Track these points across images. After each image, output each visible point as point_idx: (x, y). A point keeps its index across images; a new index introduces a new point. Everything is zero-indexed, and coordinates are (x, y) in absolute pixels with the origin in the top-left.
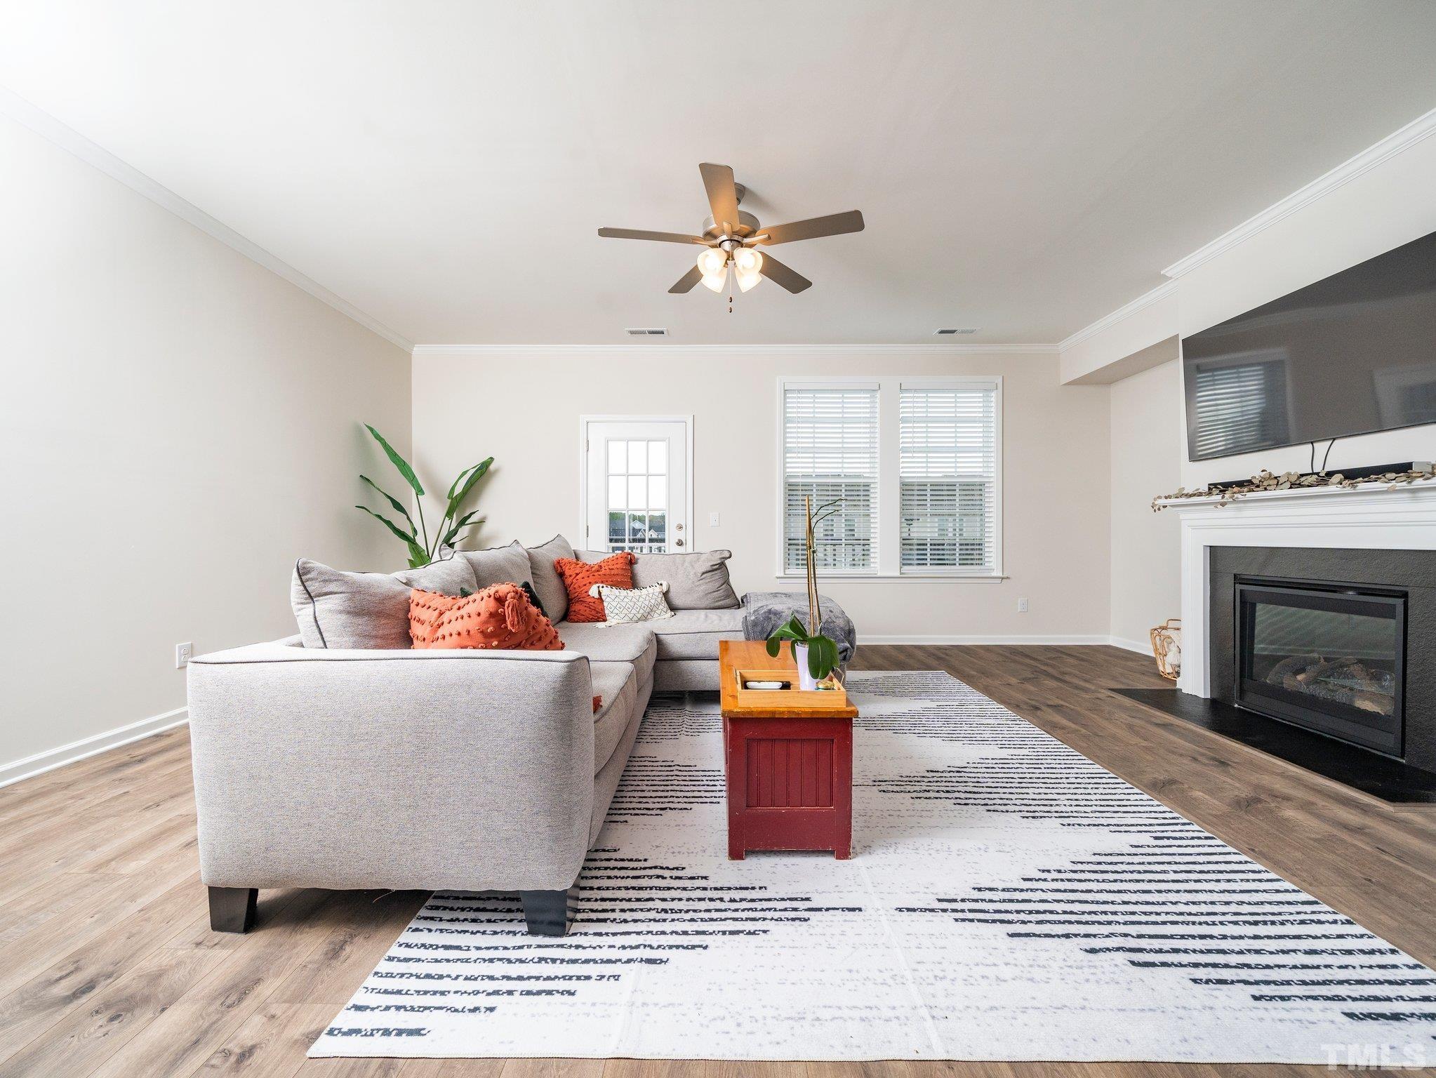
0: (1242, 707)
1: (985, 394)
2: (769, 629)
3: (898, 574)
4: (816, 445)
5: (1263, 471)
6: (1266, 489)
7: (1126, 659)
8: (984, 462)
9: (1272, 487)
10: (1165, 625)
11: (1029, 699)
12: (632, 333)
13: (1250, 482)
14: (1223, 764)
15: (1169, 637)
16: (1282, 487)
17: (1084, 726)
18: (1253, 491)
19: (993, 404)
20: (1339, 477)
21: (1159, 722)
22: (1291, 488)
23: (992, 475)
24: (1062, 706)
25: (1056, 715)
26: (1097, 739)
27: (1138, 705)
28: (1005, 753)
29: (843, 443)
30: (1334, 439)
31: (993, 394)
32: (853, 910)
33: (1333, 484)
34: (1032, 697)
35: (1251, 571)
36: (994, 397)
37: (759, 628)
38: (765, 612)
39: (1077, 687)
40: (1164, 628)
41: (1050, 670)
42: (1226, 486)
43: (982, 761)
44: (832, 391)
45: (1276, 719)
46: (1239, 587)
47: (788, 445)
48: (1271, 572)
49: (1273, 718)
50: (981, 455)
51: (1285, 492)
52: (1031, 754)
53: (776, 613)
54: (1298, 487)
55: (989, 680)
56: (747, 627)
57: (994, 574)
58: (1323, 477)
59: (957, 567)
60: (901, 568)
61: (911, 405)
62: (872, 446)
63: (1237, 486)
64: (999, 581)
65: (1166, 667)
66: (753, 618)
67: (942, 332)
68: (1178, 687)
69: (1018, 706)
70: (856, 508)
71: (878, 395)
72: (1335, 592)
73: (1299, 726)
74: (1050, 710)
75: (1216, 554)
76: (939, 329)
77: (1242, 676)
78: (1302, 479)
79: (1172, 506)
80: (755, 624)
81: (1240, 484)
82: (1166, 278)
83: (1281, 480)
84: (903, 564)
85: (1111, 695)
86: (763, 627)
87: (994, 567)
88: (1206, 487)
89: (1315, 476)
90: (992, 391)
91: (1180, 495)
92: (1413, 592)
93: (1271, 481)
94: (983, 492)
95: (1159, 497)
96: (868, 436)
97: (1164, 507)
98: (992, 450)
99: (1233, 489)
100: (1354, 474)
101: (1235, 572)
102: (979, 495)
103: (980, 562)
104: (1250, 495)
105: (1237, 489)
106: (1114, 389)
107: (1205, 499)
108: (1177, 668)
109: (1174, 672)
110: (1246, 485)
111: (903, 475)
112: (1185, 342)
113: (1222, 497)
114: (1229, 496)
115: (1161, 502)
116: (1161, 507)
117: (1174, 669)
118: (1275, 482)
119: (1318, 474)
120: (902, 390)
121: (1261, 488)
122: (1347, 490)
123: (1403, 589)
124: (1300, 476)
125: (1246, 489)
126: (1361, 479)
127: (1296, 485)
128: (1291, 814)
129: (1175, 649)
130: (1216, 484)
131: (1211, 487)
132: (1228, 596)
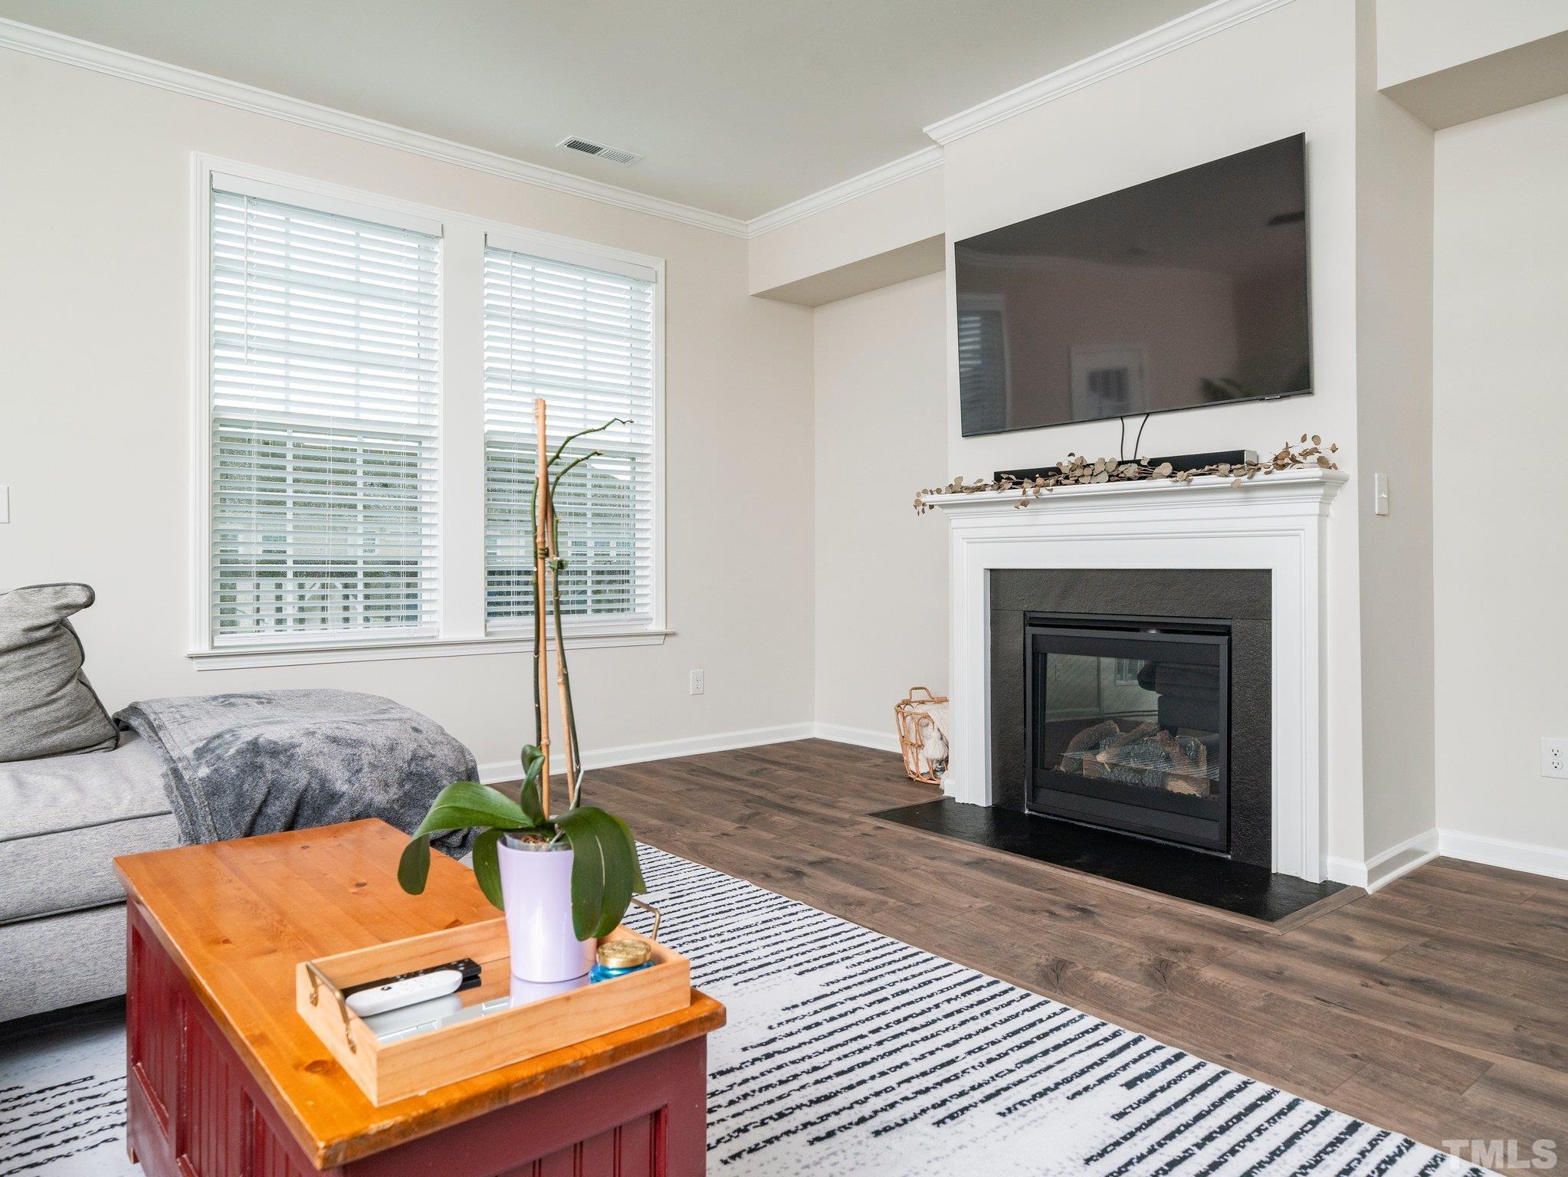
0: (1034, 813)
1: (635, 288)
2: (259, 798)
3: (481, 636)
4: (293, 338)
5: (1070, 455)
6: (1077, 482)
7: (855, 759)
9: (1085, 479)
10: (908, 698)
11: (774, 857)
13: (1057, 471)
14: (1085, 912)
15: (927, 717)
16: (1099, 478)
17: (884, 890)
18: (1061, 484)
19: (649, 309)
20: (1167, 468)
21: (966, 859)
22: (1109, 481)
24: (830, 860)
25: (834, 881)
26: (917, 911)
27: (924, 836)
28: (812, 984)
30: (1148, 415)
31: (649, 290)
33: (1162, 477)
34: (780, 853)
35: (1048, 606)
36: (652, 295)
37: (229, 799)
38: (240, 752)
39: (825, 820)
40: (907, 703)
41: (769, 796)
42: (1021, 477)
43: (790, 1015)
44: (334, 218)
45: (1080, 824)
46: (1031, 631)
47: (218, 328)
48: (1072, 607)
49: (1076, 823)
51: (1104, 487)
52: (852, 971)
53: (275, 751)
54: (1117, 481)
55: (687, 832)
56: (187, 800)
57: (652, 628)
58: (1145, 466)
59: (590, 616)
60: (486, 621)
61: (504, 283)
62: (422, 356)
63: (1041, 476)
64: (662, 639)
65: (919, 765)
66: (204, 771)
67: (575, 145)
68: (946, 794)
69: (767, 876)
70: (385, 491)
71: (439, 248)
72: (1137, 630)
73: (1107, 829)
74: (817, 873)
75: (1000, 580)
76: (570, 138)
77: (1034, 765)
78: (1122, 468)
79: (940, 506)
80: (213, 788)
81: (1045, 473)
82: (927, 141)
83: (1097, 470)
84: (489, 614)
85: (882, 825)
86: (240, 796)
87: (652, 614)
88: (990, 480)
89: (1135, 466)
90: (648, 283)
91: (953, 489)
92: (1237, 626)
93: (1082, 471)
94: (633, 471)
95: (925, 492)
96: (415, 333)
97: (932, 507)
98: (647, 394)
99: (1034, 480)
100: (1182, 464)
101: (1025, 607)
102: (628, 478)
103: (625, 605)
104: (1058, 489)
105: (1040, 481)
106: (821, 316)
107: (990, 495)
108: (940, 762)
109: (935, 771)
110: (1052, 474)
111: (488, 428)
112: (959, 245)
113: (1017, 493)
114: (1030, 491)
115: (927, 499)
116: (927, 508)
117: (936, 766)
118: (1088, 471)
119: (1138, 462)
120: (489, 249)
121: (1072, 480)
122: (1181, 486)
123: (1227, 623)
124: (1120, 463)
125: (1052, 481)
126: (1194, 471)
127: (1114, 477)
128: (1209, 974)
129: (936, 734)
130: (1005, 473)
131: (998, 477)
132: (1015, 644)
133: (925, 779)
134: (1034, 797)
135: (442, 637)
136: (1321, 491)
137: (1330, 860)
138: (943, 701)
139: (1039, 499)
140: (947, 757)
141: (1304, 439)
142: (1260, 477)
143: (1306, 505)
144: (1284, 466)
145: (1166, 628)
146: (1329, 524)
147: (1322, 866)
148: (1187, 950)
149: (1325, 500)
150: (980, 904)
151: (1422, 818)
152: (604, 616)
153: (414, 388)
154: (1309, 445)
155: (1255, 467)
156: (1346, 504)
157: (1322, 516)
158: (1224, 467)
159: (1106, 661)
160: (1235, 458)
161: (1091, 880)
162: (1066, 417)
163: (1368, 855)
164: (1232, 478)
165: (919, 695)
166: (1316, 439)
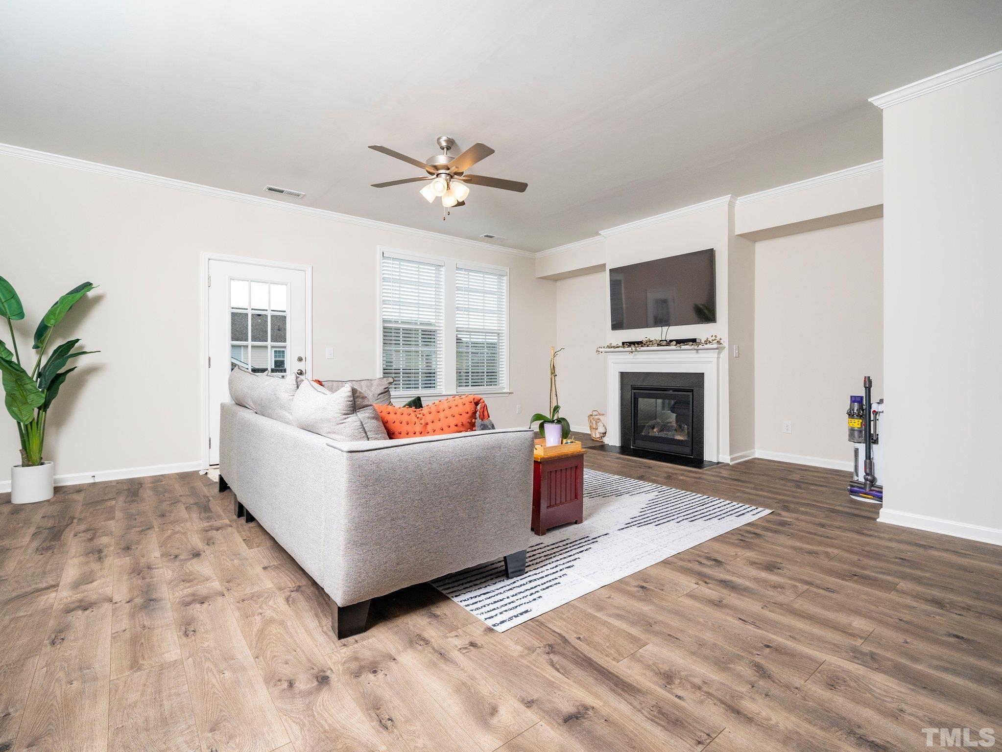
0: (634, 447)
1: (500, 278)
3: (454, 393)
4: (401, 300)
5: (645, 338)
6: (648, 346)
8: (498, 320)
9: (650, 345)
12: (270, 189)
13: (641, 343)
14: (649, 467)
15: (598, 420)
16: (654, 345)
19: (504, 284)
20: (674, 343)
22: (657, 346)
23: (504, 329)
27: (600, 453)
29: (419, 300)
30: (669, 326)
31: (505, 278)
32: (606, 535)
33: (673, 345)
35: (639, 384)
36: (505, 280)
40: (591, 415)
42: (631, 344)
44: (413, 262)
46: (633, 391)
48: (646, 384)
49: (647, 450)
50: (496, 315)
51: (656, 348)
57: (505, 391)
58: (668, 342)
59: (485, 387)
60: (457, 388)
61: (461, 279)
63: (637, 344)
64: (508, 395)
65: (596, 435)
67: (486, 236)
68: (606, 443)
71: (443, 269)
72: (666, 391)
73: (657, 451)
75: (623, 376)
76: (485, 234)
77: (634, 433)
78: (661, 342)
79: (605, 352)
82: (600, 234)
83: (654, 343)
84: (457, 386)
87: (505, 386)
88: (621, 344)
89: (665, 342)
90: (505, 276)
91: (609, 347)
92: (695, 389)
93: (649, 343)
94: (499, 339)
95: (600, 347)
96: (434, 296)
97: (602, 352)
98: (503, 313)
99: (635, 345)
100: (679, 342)
101: (631, 384)
102: (496, 341)
103: (495, 383)
104: (642, 348)
105: (636, 345)
106: (559, 284)
107: (621, 349)
108: (603, 434)
109: (601, 437)
110: (640, 343)
111: (457, 326)
112: (611, 270)
113: (629, 349)
114: (634, 348)
115: (600, 350)
116: (600, 352)
117: (602, 435)
118: (651, 343)
119: (666, 341)
120: (457, 269)
121: (646, 346)
122: (678, 348)
123: (692, 388)
124: (661, 341)
125: (640, 346)
126: (682, 344)
127: (659, 345)
128: (681, 478)
129: (602, 425)
130: (626, 342)
131: (623, 343)
132: (628, 395)
133: (598, 440)
134: (634, 443)
135: (444, 393)
136: (717, 351)
137: (720, 456)
138: (603, 415)
139: (636, 351)
140: (606, 432)
141: (712, 336)
142: (700, 347)
143: (714, 354)
144: (707, 344)
145: (675, 390)
146: (721, 360)
147: (718, 457)
148: (676, 474)
149: (719, 353)
150: (620, 466)
151: (750, 445)
152: (488, 387)
153: (434, 314)
154: (714, 338)
155: (699, 344)
156: (725, 354)
157: (718, 358)
158: (691, 343)
159: (659, 401)
160: (694, 341)
161: (651, 461)
162: (646, 325)
163: (731, 454)
164: (693, 347)
165: (595, 413)
166: (716, 336)
